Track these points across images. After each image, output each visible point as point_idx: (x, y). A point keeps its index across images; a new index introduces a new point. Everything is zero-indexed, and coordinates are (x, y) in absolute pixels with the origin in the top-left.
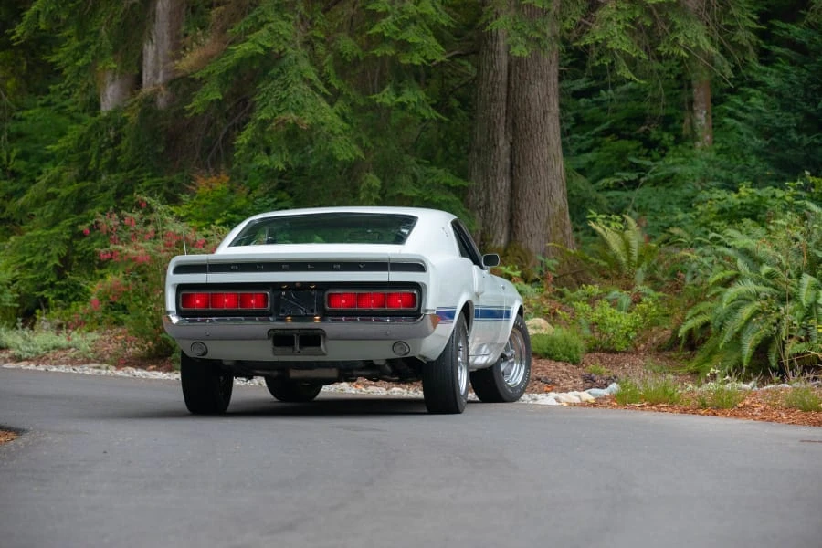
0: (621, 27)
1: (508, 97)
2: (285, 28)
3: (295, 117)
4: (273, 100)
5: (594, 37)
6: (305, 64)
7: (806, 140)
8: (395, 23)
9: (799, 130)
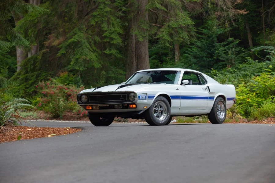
0: (166, 33)
1: (136, 51)
2: (82, 35)
3: (85, 57)
4: (79, 53)
5: (159, 36)
6: (87, 44)
7: (208, 60)
8: (109, 33)
9: (206, 57)
